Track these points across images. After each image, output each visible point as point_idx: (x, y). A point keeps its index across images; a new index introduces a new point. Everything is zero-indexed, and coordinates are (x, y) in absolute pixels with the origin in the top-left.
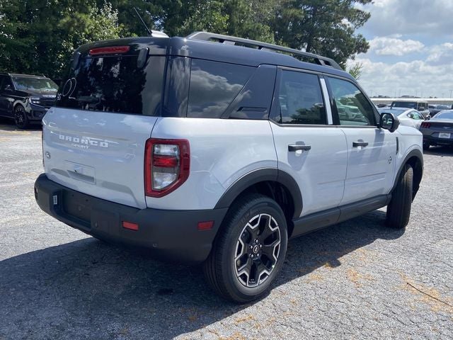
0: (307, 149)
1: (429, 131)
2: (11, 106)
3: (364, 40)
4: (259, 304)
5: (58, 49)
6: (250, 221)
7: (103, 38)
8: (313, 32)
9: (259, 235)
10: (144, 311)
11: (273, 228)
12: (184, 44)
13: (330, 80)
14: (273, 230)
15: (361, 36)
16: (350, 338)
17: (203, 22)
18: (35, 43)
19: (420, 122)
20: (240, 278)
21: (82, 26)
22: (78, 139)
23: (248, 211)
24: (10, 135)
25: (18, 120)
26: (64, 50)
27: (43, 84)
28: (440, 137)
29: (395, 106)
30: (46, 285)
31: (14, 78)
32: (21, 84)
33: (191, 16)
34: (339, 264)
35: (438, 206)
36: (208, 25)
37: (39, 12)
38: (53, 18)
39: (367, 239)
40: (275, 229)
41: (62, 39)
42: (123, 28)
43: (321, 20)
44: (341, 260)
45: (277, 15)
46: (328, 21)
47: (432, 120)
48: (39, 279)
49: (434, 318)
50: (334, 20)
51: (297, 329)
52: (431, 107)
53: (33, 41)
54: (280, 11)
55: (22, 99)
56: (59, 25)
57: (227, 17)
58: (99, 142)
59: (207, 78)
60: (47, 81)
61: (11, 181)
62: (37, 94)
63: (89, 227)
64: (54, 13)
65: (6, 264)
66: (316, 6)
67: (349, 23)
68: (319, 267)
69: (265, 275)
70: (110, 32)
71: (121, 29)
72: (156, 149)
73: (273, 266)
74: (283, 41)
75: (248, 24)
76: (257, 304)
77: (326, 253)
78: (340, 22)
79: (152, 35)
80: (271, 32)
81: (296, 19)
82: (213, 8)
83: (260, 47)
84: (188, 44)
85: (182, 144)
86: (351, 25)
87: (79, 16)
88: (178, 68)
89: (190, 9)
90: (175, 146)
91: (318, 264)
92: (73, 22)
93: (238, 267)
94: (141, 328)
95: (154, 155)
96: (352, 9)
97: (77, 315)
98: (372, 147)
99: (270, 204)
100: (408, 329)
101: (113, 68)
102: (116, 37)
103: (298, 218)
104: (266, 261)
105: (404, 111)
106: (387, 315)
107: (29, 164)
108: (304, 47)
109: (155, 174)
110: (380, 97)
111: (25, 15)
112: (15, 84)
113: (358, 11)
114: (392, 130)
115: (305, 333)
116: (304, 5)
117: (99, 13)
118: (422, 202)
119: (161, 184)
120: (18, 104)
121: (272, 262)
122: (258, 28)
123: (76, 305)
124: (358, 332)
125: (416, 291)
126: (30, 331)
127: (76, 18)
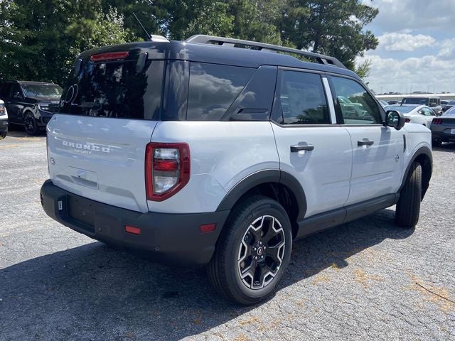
0: (310, 149)
1: (440, 128)
2: (21, 113)
3: (373, 36)
4: (264, 306)
5: (66, 55)
6: (253, 223)
7: (110, 43)
8: (320, 30)
9: (263, 236)
10: (150, 314)
11: (277, 229)
12: (183, 48)
13: (333, 79)
14: (276, 231)
15: (369, 33)
16: (357, 340)
17: (209, 24)
18: (43, 50)
19: (431, 118)
20: (244, 280)
21: (88, 32)
22: (81, 145)
23: (251, 213)
24: (20, 142)
25: (28, 127)
26: (71, 56)
27: (51, 90)
28: (452, 133)
29: (406, 103)
30: (53, 289)
31: (23, 85)
32: (31, 91)
33: (196, 18)
34: (346, 265)
35: (450, 204)
36: (213, 27)
37: (46, 19)
38: (60, 24)
39: (375, 239)
40: (279, 230)
41: (69, 45)
42: (129, 32)
43: (328, 18)
44: (348, 260)
45: (283, 14)
46: (336, 19)
47: (444, 116)
48: (46, 284)
49: (443, 318)
50: (341, 17)
51: (302, 331)
52: (442, 103)
53: (41, 48)
54: (286, 10)
55: (30, 106)
56: (66, 32)
57: (233, 17)
58: (101, 147)
59: (211, 81)
60: (56, 87)
61: (21, 187)
62: (46, 101)
63: (93, 231)
64: (61, 20)
65: (14, 269)
66: (322, 4)
67: (357, 19)
68: (325, 268)
69: (269, 277)
70: (116, 37)
71: (127, 33)
72: (157, 152)
73: (278, 268)
74: (290, 40)
75: (254, 25)
76: (262, 306)
77: (333, 254)
78: (348, 18)
79: (152, 39)
80: (277, 31)
81: (303, 18)
82: (218, 9)
83: (260, 48)
84: (187, 47)
85: (182, 148)
86: (359, 22)
87: (85, 22)
88: (177, 71)
89: (196, 11)
90: (175, 150)
91: (325, 265)
92: (80, 28)
93: (242, 269)
94: (146, 331)
95: (154, 159)
96: (360, 5)
97: (83, 319)
98: (378, 146)
99: (273, 206)
100: (415, 330)
101: (116, 72)
102: (123, 42)
103: (303, 219)
104: (271, 262)
105: (415, 107)
106: (394, 316)
107: (38, 170)
108: (311, 45)
109: (156, 179)
110: (391, 93)
111: (32, 23)
112: (24, 91)
113: (366, 7)
114: (398, 128)
115: (311, 335)
116: (310, 3)
117: (105, 18)
118: (433, 200)
119: (162, 188)
120: (28, 111)
121: (277, 263)
122: (264, 28)
123: (83, 309)
124: (365, 333)
125: (425, 292)
126: (36, 335)
127: (83, 24)
